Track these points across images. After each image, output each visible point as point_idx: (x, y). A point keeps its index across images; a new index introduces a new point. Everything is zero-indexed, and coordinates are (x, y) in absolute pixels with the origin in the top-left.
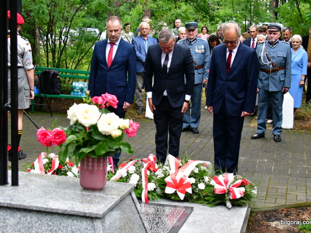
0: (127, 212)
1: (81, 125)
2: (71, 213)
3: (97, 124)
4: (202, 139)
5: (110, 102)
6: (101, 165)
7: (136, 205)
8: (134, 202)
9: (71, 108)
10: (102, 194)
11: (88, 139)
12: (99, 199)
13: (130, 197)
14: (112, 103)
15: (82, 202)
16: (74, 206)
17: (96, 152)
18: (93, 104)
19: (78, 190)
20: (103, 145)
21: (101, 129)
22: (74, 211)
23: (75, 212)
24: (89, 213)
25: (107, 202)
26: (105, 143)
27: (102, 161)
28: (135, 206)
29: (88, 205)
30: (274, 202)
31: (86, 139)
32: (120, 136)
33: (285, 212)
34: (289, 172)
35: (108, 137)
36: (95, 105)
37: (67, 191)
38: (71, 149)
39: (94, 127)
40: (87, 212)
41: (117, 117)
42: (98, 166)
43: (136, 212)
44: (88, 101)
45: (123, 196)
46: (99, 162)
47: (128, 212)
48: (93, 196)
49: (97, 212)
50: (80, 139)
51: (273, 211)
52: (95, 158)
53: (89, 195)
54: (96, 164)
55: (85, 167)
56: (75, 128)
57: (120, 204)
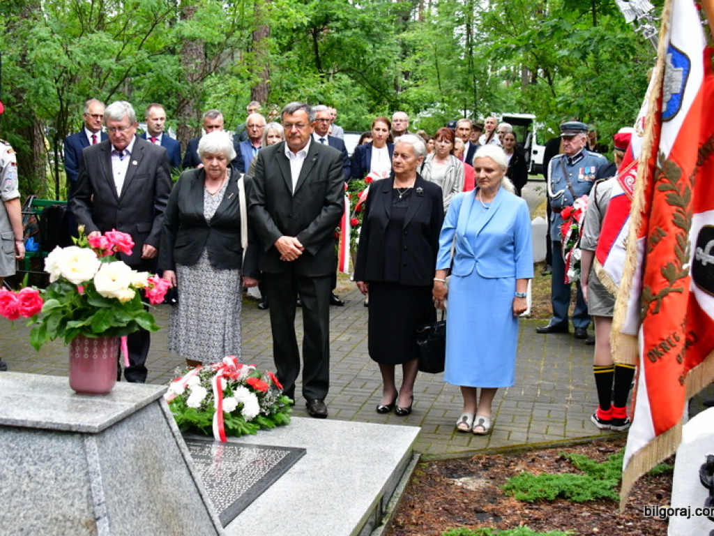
0: (150, 431)
1: (68, 283)
2: (46, 427)
3: (92, 280)
4: (351, 336)
5: (119, 245)
6: (105, 350)
7: (170, 422)
8: (166, 418)
9: (51, 255)
10: (105, 400)
11: (82, 307)
12: (98, 408)
13: (159, 408)
14: (122, 247)
15: (69, 411)
16: (53, 416)
17: (93, 327)
18: (90, 248)
19: (67, 394)
20: (104, 315)
21: (100, 288)
22: (51, 423)
23: (54, 424)
24: (76, 425)
25: (111, 411)
26: (108, 312)
27: (105, 343)
28: (168, 424)
29: (77, 414)
30: (466, 444)
31: (79, 306)
32: (132, 300)
33: (483, 461)
34: (506, 393)
35: (113, 302)
36: (94, 250)
37: (48, 396)
38: (53, 325)
39: (90, 285)
40: (73, 423)
41: (129, 268)
42: (100, 353)
43: (168, 433)
44: (82, 244)
45: (141, 403)
46: (100, 346)
47: (153, 432)
48: (90, 403)
49: (89, 424)
50: (65, 306)
51: (463, 459)
52: (93, 339)
53: (83, 402)
54: (95, 350)
55: (78, 355)
56: (60, 289)
57: (137, 418)
